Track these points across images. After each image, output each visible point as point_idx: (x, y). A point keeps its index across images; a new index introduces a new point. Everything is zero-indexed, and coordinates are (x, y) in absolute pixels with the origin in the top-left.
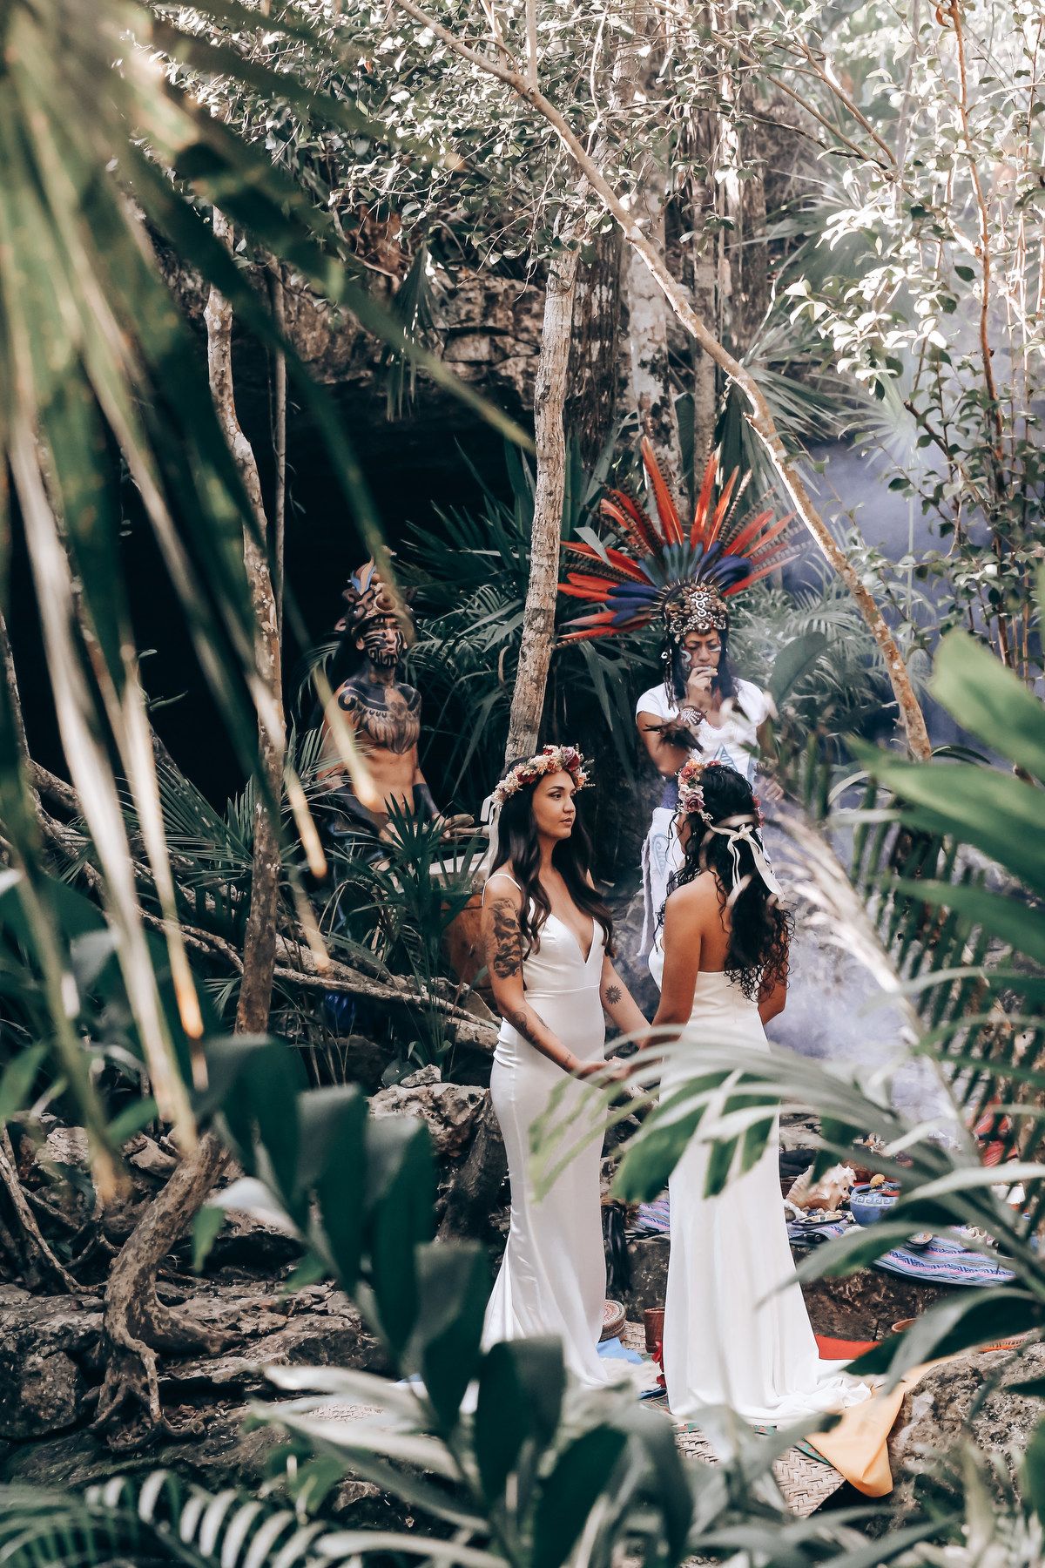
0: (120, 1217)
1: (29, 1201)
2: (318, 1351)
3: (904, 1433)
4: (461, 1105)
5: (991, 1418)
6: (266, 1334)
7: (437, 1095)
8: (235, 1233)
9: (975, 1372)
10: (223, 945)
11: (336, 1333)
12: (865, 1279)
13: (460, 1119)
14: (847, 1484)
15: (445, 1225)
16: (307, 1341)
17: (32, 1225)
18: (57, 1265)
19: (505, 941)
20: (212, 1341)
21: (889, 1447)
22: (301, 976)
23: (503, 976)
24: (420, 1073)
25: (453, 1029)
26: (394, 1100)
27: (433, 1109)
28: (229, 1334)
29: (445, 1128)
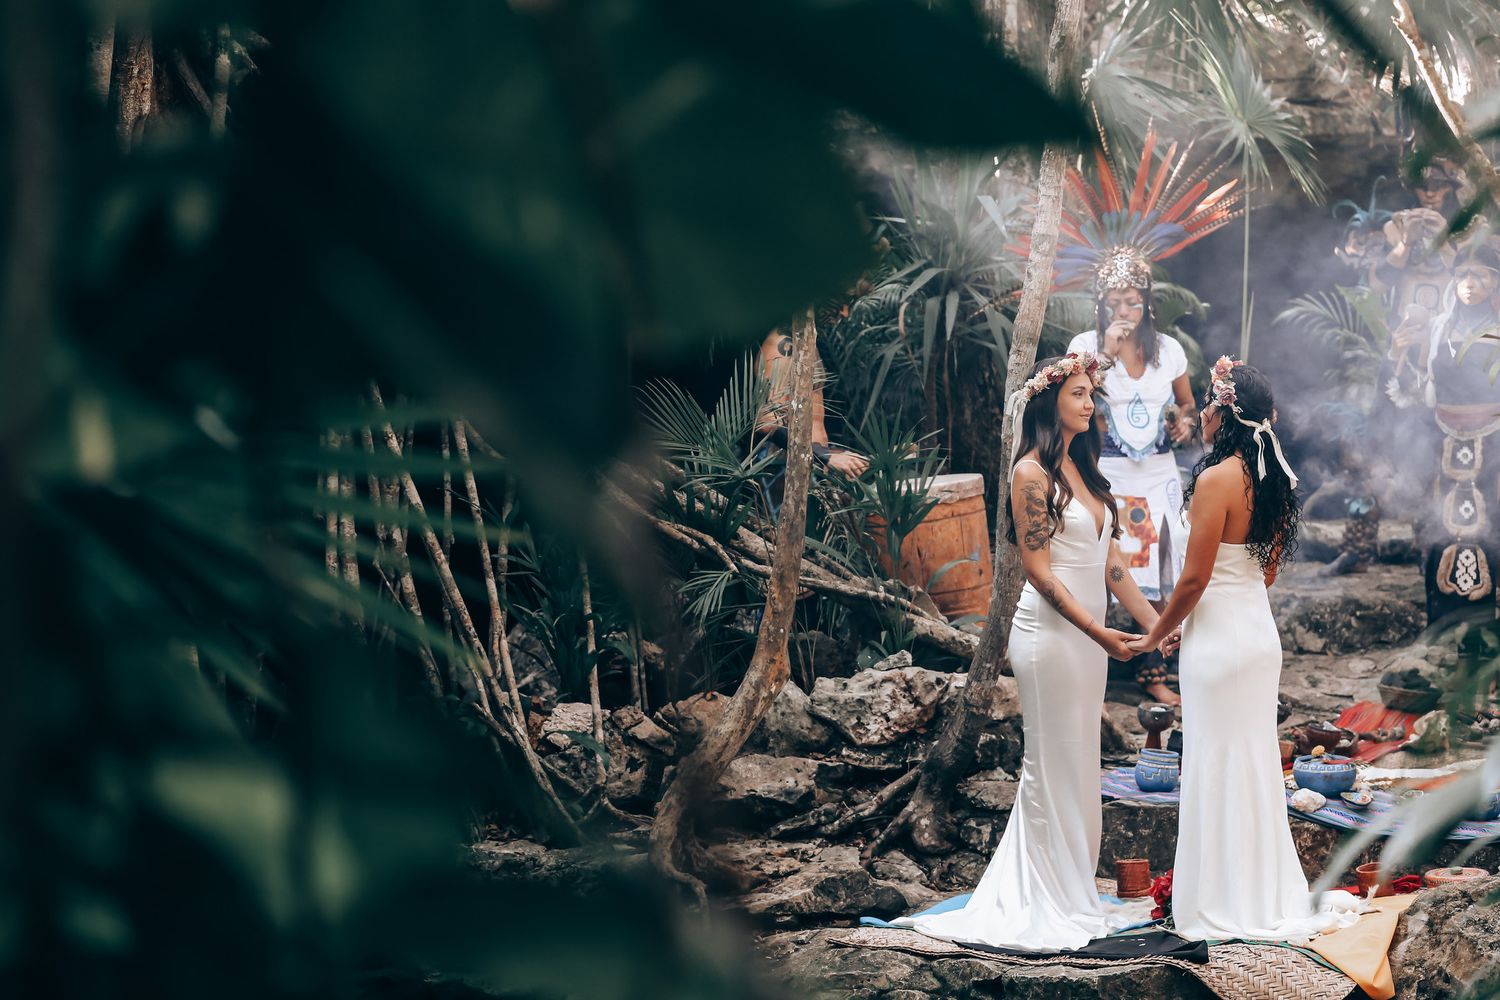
0: (619, 783)
2: (837, 890)
3: (1402, 947)
4: (929, 687)
5: (1487, 931)
6: (787, 875)
7: (908, 677)
8: (731, 796)
9: (1464, 894)
10: (711, 542)
11: (851, 874)
12: (1315, 834)
13: (928, 700)
14: (1357, 986)
15: (919, 791)
16: (827, 880)
17: (547, 787)
18: (572, 821)
19: (1036, 518)
20: (743, 879)
21: (1389, 959)
23: (1034, 549)
24: (893, 658)
25: (910, 624)
26: (870, 681)
27: (905, 690)
28: (755, 873)
29: (915, 707)
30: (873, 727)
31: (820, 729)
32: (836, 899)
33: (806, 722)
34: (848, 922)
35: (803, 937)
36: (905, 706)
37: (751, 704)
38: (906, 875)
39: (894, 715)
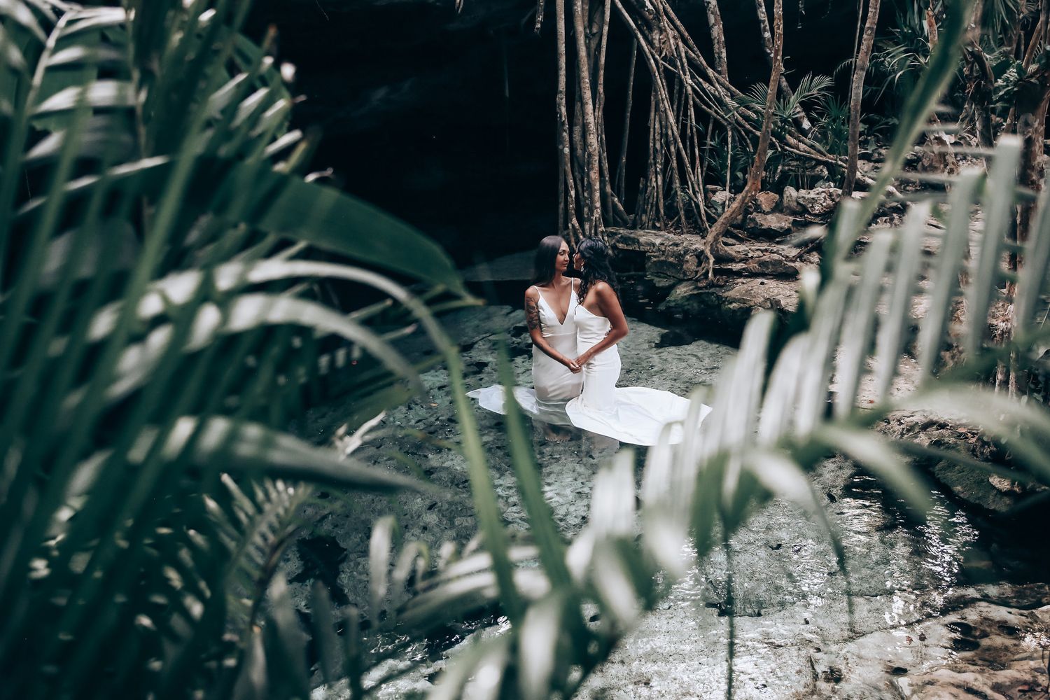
1: (705, 210)
4: (838, 196)
7: (831, 191)
10: (774, 140)
11: (775, 260)
13: (837, 200)
17: (705, 219)
20: (737, 258)
22: (798, 152)
24: (827, 184)
26: (818, 192)
27: (829, 196)
28: (743, 257)
29: (832, 202)
30: (817, 208)
31: (799, 207)
32: (768, 269)
33: (795, 204)
34: (771, 277)
35: (745, 281)
36: (829, 202)
37: (744, 198)
38: (812, 261)
39: (824, 204)
